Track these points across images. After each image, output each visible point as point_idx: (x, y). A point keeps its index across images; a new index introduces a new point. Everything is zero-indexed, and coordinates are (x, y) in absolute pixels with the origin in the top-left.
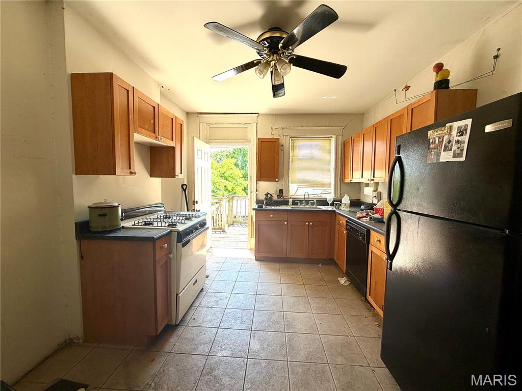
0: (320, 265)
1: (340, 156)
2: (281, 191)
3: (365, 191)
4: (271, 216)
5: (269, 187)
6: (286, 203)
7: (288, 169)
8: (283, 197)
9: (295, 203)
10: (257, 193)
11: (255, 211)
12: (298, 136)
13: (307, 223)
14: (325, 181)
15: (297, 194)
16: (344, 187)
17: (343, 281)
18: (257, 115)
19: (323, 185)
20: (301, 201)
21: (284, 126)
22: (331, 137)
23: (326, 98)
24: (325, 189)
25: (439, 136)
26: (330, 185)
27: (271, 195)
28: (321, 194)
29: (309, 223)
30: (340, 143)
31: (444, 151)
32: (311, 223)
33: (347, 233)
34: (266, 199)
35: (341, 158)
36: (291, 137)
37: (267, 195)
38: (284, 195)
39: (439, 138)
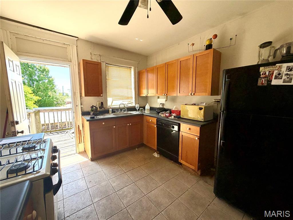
0: (137, 149)
1: (137, 80)
2: (102, 103)
3: (158, 101)
4: (103, 123)
5: (92, 101)
6: (107, 112)
7: (106, 87)
8: (104, 108)
9: (114, 111)
10: (82, 106)
11: (88, 122)
12: (110, 64)
13: (128, 125)
14: (129, 96)
15: (113, 104)
16: (140, 99)
17: (156, 155)
18: (77, 39)
19: (128, 98)
20: (117, 109)
21: (101, 54)
22: (131, 68)
23: (137, 39)
24: (130, 100)
25: (269, 70)
26: (132, 98)
27: (96, 107)
28: (128, 104)
29: (129, 124)
30: (137, 72)
31: (274, 79)
32: (130, 124)
33: (157, 127)
34: (92, 111)
35: (137, 81)
36: (107, 64)
37: (92, 107)
38: (104, 106)
39: (269, 72)
